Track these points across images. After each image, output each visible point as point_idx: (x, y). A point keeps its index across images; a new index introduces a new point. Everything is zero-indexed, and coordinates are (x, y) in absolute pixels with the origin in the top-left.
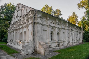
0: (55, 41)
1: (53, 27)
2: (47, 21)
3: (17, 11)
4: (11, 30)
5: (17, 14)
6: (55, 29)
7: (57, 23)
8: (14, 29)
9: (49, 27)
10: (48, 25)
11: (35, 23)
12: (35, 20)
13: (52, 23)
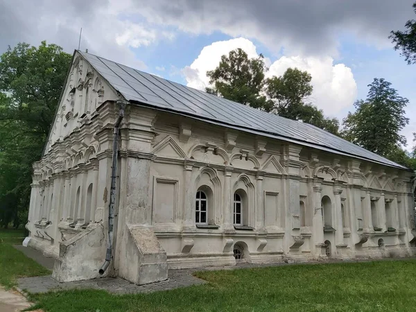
0: (217, 228)
1: (209, 169)
2: (179, 144)
3: (73, 91)
4: (46, 174)
5: (73, 104)
6: (219, 174)
7: (230, 148)
8: (56, 171)
9: (190, 168)
10: (183, 162)
11: (120, 156)
12: (123, 143)
13: (205, 149)
